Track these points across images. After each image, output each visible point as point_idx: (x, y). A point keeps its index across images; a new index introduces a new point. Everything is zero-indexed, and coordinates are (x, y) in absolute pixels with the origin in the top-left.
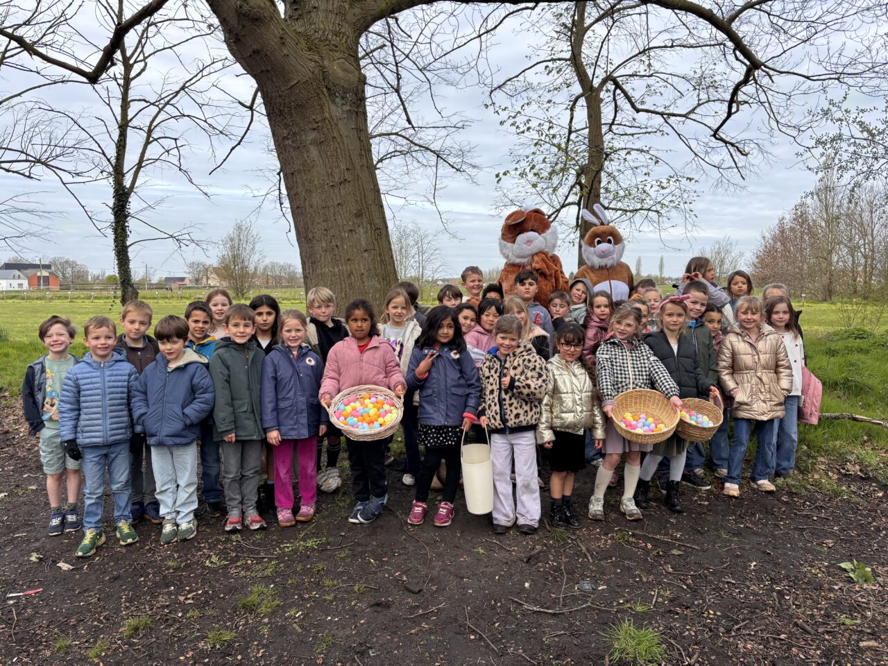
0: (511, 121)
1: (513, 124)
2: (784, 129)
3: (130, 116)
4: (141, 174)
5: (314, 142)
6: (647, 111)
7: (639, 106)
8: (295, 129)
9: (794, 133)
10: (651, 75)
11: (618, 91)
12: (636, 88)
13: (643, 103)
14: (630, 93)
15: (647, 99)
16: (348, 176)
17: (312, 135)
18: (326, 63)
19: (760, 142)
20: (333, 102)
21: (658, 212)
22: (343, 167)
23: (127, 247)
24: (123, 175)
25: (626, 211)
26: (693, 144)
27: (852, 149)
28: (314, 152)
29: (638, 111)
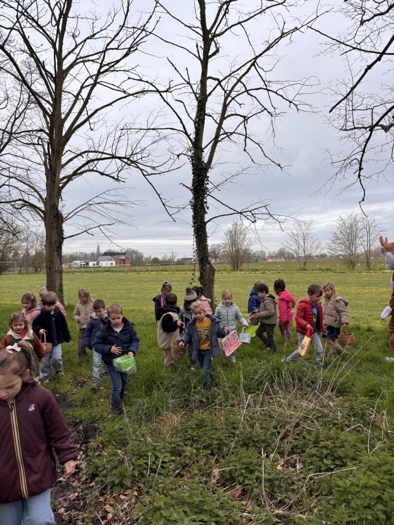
23: (205, 223)
24: (202, 150)
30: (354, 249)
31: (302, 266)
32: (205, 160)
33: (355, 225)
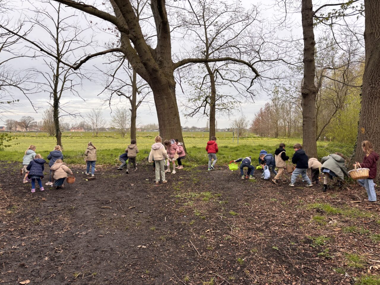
0: (188, 82)
1: (188, 83)
2: (264, 89)
3: (59, 73)
4: (62, 93)
5: (165, 98)
6: (226, 79)
7: (224, 78)
8: (161, 95)
9: (267, 91)
10: (228, 70)
11: (218, 73)
12: (223, 73)
13: (225, 77)
14: (221, 74)
15: (226, 76)
16: (173, 106)
17: (165, 96)
18: (169, 80)
19: (258, 91)
20: (170, 89)
21: (228, 109)
22: (172, 104)
23: (58, 118)
24: (57, 93)
25: (219, 109)
26: (239, 89)
27: (281, 94)
28: (165, 100)
29: (223, 79)
30: (124, 126)
31: (95, 134)
32: (58, 96)
33: (125, 113)
